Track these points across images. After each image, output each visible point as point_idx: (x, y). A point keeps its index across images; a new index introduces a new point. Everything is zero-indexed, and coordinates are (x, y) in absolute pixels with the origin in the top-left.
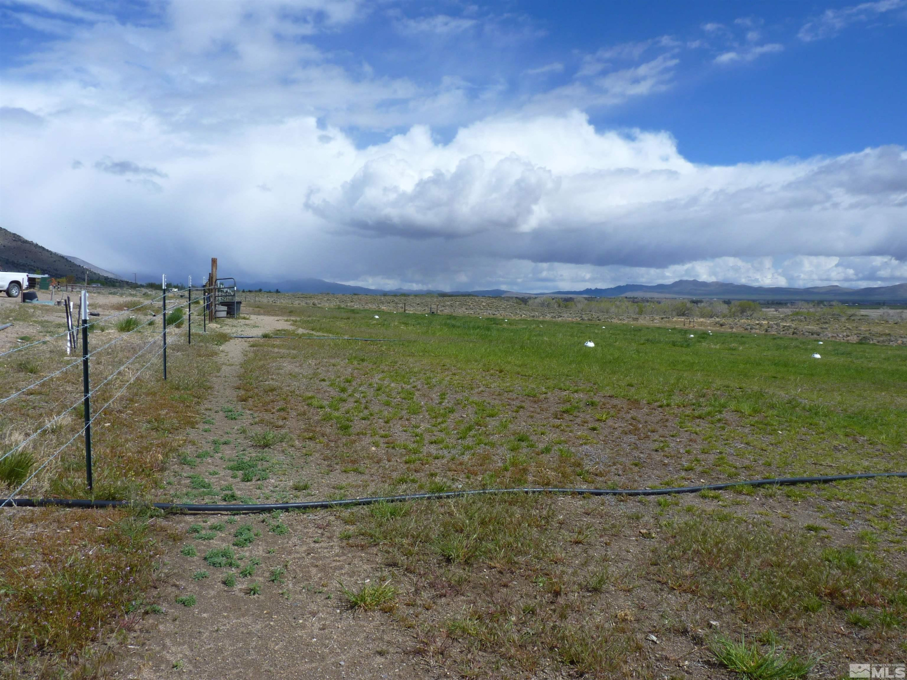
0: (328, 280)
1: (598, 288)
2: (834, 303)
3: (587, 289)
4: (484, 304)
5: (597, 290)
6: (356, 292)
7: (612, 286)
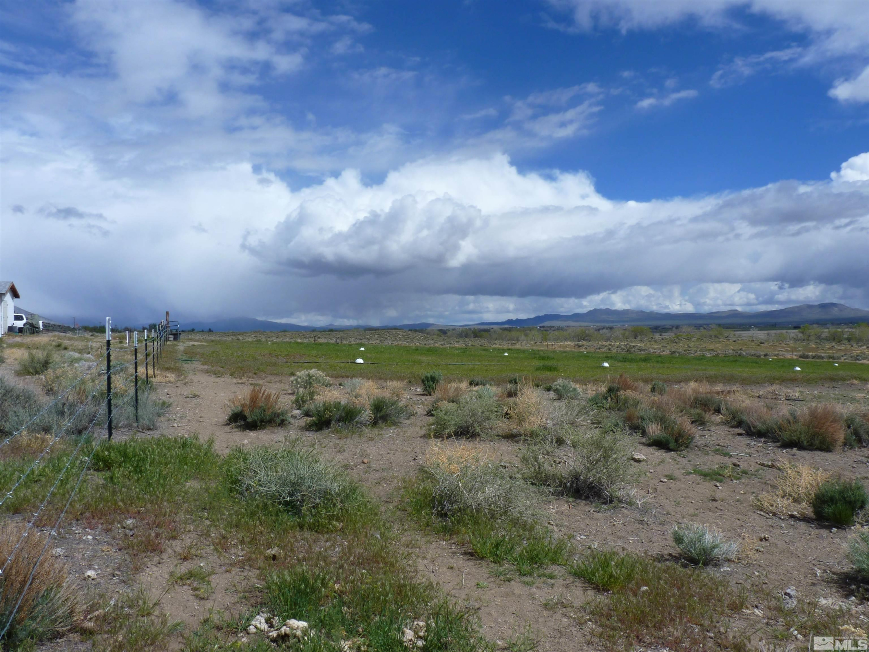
0: (261, 318)
1: (519, 318)
2: (712, 326)
3: (509, 320)
4: (400, 336)
5: (517, 320)
6: (285, 329)
7: (533, 316)
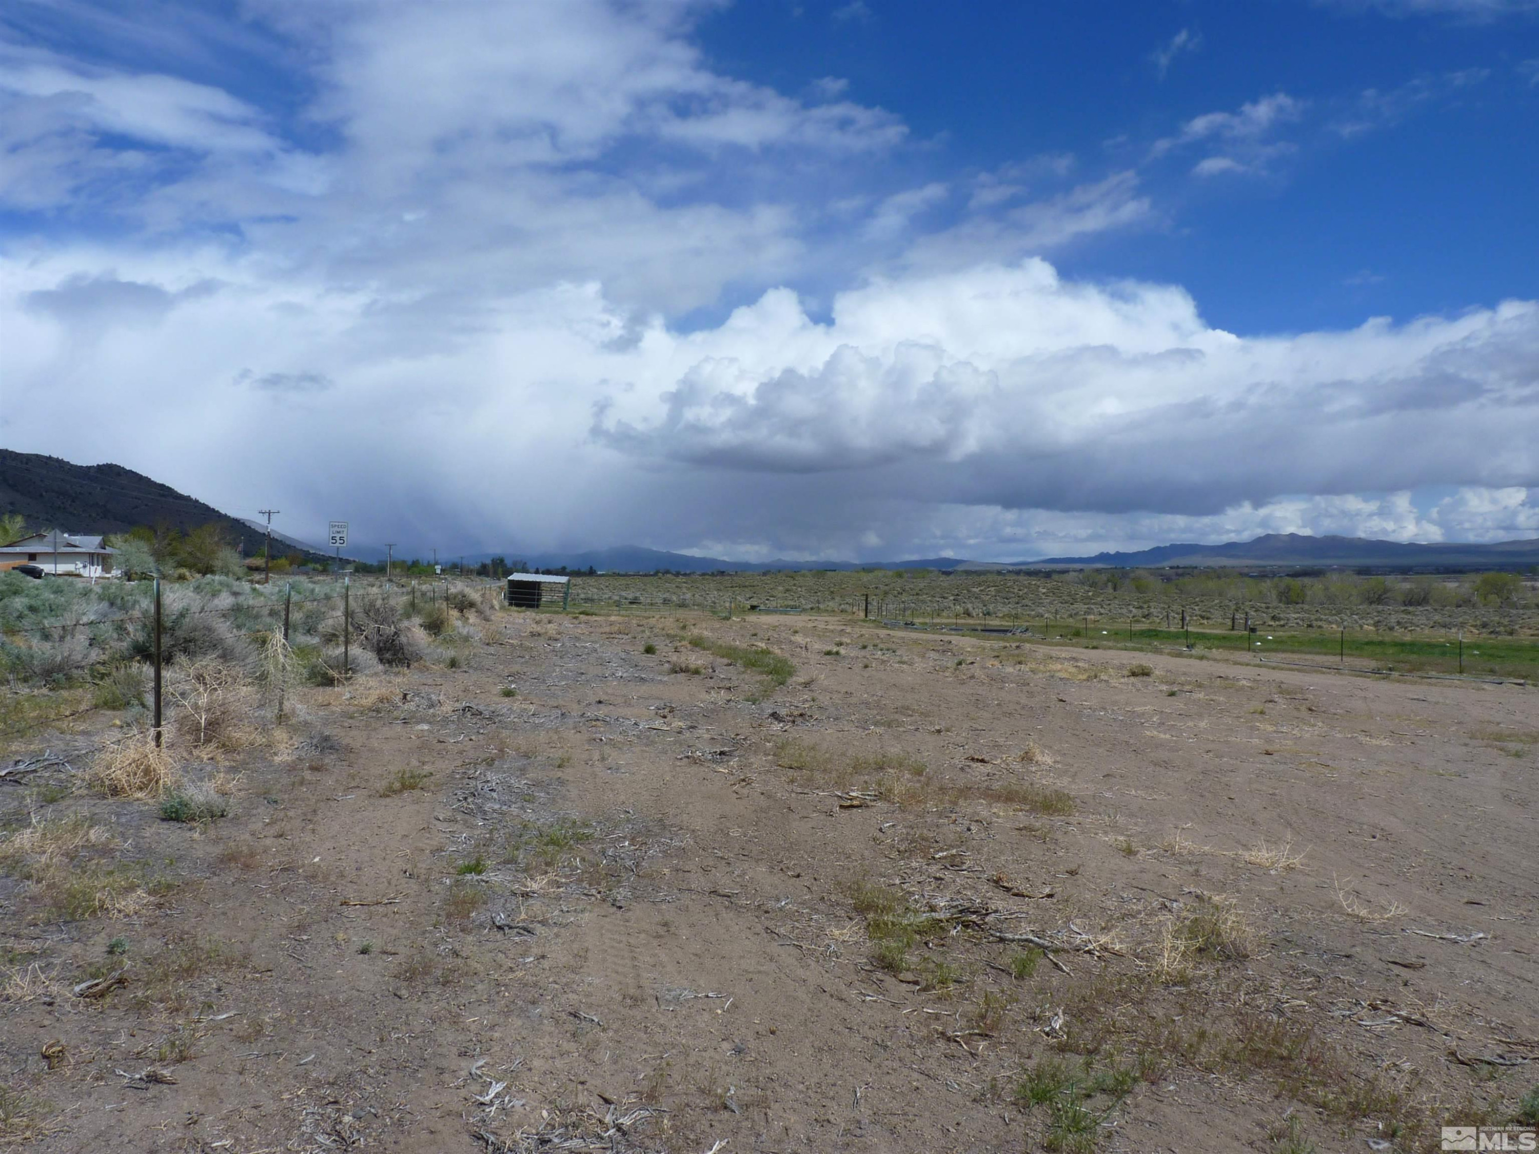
1: (1120, 551)
5: (1118, 554)
